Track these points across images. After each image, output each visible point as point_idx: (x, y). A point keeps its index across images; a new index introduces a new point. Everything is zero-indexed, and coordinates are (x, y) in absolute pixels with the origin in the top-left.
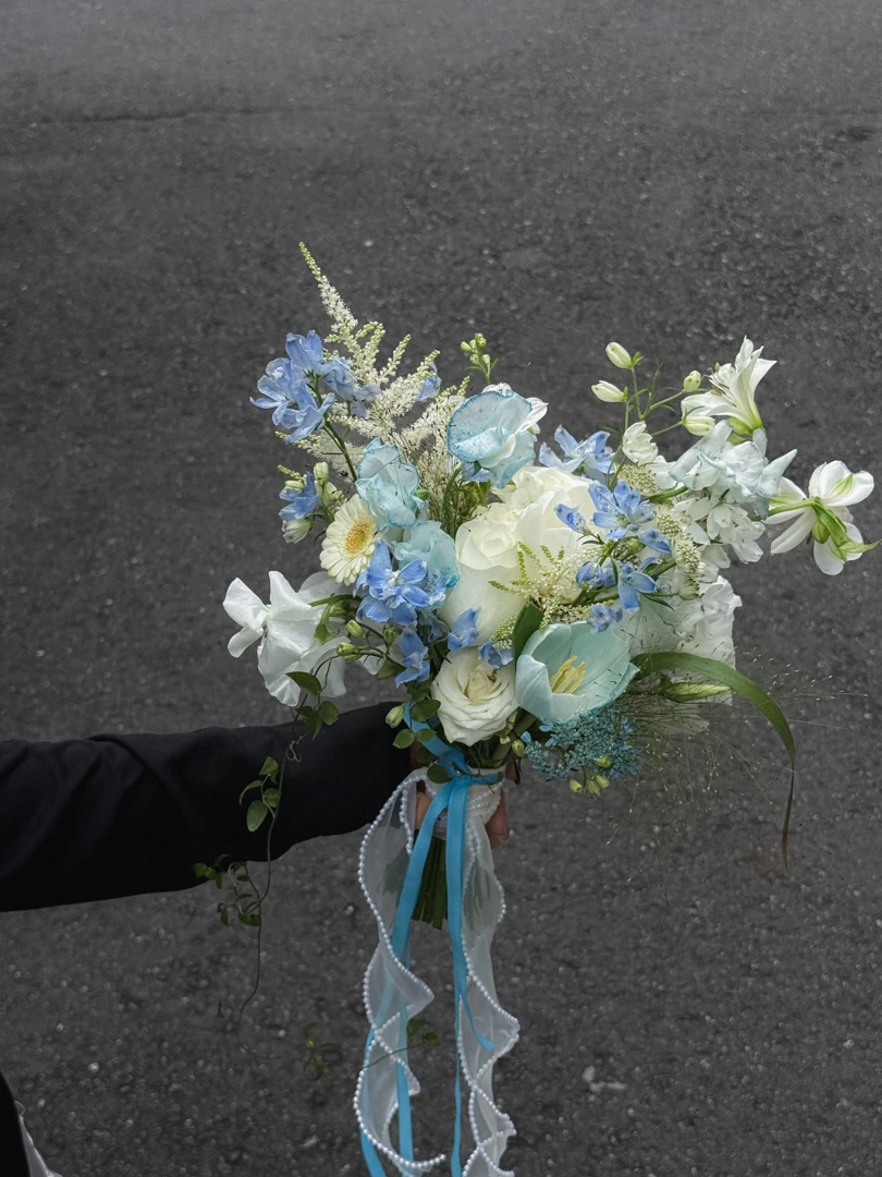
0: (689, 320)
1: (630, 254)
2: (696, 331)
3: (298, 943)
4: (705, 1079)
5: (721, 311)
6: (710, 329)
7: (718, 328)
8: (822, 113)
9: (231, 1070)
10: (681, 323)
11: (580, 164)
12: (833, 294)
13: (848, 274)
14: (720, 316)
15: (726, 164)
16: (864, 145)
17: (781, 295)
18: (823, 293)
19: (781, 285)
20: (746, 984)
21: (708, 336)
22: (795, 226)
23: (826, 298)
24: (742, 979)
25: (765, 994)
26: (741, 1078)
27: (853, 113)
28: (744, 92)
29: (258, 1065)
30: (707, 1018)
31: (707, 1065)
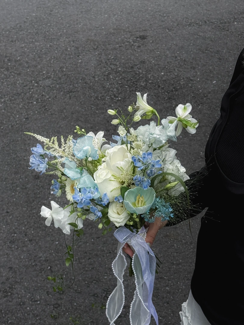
0: (105, 95)
1: (81, 78)
2: (108, 98)
3: (36, 279)
4: (169, 292)
5: (115, 91)
6: (112, 97)
7: (115, 96)
8: (130, 32)
9: (26, 314)
10: (103, 96)
11: (56, 54)
12: (148, 83)
13: (151, 77)
14: (115, 93)
15: (103, 50)
16: (145, 40)
17: (132, 85)
18: (145, 83)
19: (131, 82)
20: (174, 268)
21: (112, 99)
22: (131, 66)
23: (146, 85)
24: (172, 266)
25: (180, 269)
26: (179, 290)
27: (139, 31)
28: (103, 28)
29: (34, 311)
30: (165, 277)
31: (168, 289)
